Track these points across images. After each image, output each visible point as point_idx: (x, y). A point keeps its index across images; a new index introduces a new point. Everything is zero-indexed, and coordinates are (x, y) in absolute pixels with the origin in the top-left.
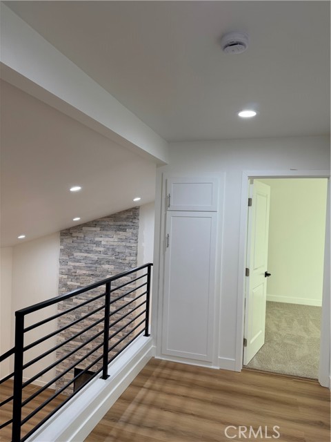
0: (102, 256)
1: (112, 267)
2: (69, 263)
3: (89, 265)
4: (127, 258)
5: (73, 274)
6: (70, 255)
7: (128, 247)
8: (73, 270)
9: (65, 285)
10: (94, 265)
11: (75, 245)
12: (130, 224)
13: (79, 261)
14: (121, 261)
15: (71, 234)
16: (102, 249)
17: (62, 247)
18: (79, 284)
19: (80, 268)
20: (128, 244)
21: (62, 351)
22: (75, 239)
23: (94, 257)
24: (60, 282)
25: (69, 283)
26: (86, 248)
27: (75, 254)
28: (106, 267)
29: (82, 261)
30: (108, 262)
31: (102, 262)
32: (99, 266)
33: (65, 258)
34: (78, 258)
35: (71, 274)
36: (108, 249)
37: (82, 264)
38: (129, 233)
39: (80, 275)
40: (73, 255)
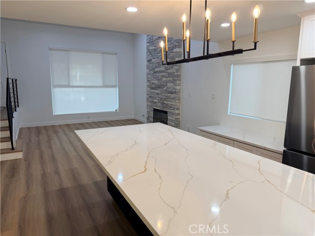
5: (152, 41)
24: (147, 49)
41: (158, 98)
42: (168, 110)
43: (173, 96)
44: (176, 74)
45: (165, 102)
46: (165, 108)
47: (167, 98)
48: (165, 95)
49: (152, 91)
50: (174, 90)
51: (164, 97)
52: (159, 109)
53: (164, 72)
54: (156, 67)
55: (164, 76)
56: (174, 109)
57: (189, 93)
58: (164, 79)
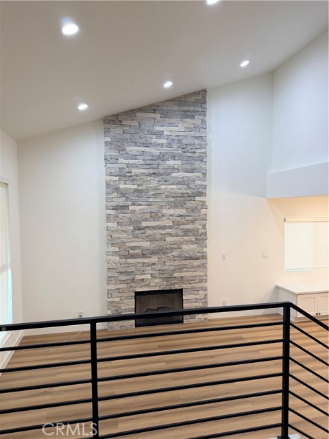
0: (165, 150)
1: (179, 162)
2: (121, 160)
3: (150, 162)
4: (198, 151)
5: (128, 174)
6: (121, 149)
7: (197, 138)
8: (127, 170)
9: (117, 189)
10: (156, 162)
11: (128, 136)
12: (200, 109)
13: (134, 157)
14: (190, 154)
15: (121, 121)
16: (164, 141)
17: (109, 139)
18: (135, 187)
19: (136, 166)
20: (198, 134)
21: (116, 275)
22: (128, 128)
23: (155, 151)
24: (108, 185)
25: (122, 186)
26: (144, 141)
27: (128, 149)
28: (171, 163)
29: (139, 157)
30: (174, 157)
31: (166, 157)
32: (161, 162)
33: (114, 153)
34: (134, 153)
35: (123, 175)
36: (173, 140)
37: (139, 161)
38: (197, 120)
39: (136, 176)
40: (125, 150)
41: (152, 272)
42: (184, 286)
43: (196, 263)
44: (201, 231)
45: (176, 275)
46: (176, 283)
47: (180, 269)
48: (176, 263)
49: (131, 261)
50: (198, 255)
51: (172, 268)
52: (157, 289)
53: (170, 227)
54: (146, 220)
55: (171, 235)
56: (201, 281)
57: (224, 256)
58: (169, 239)
